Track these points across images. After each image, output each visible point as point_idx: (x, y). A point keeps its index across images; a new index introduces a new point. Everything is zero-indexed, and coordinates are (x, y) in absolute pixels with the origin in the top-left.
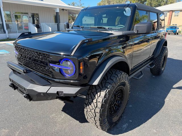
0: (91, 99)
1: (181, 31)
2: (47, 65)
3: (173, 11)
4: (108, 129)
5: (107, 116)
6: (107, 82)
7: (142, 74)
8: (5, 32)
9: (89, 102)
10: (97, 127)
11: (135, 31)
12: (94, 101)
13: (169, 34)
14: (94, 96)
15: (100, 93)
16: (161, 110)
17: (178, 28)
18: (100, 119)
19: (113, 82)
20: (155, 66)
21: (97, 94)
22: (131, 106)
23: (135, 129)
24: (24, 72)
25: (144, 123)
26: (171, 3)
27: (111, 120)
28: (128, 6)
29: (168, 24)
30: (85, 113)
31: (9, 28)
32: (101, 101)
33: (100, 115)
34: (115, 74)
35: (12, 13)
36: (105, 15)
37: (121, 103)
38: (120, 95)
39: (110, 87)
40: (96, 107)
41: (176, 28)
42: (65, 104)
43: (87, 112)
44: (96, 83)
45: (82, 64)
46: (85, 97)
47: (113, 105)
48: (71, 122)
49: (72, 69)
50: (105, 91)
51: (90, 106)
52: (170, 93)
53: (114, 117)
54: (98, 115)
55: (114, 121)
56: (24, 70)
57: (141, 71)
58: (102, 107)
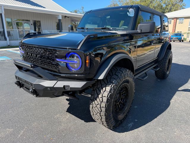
0: (97, 95)
1: (186, 39)
2: (54, 60)
3: (177, 18)
4: (113, 127)
5: (112, 112)
6: (112, 77)
7: (147, 75)
8: (6, 39)
9: (95, 97)
10: (103, 124)
11: (139, 31)
12: (99, 96)
13: (174, 41)
14: (99, 91)
15: (106, 88)
16: (166, 110)
17: (183, 36)
18: (105, 114)
19: (118, 78)
20: (159, 69)
21: (103, 89)
22: (137, 107)
23: (140, 128)
24: (32, 67)
25: (150, 122)
26: (175, 10)
27: (117, 117)
28: (132, 7)
29: (173, 31)
30: (91, 109)
31: (10, 36)
32: (107, 96)
33: (106, 110)
34: (120, 70)
35: (13, 21)
36: (109, 17)
37: (126, 102)
38: (125, 93)
39: (115, 82)
40: (102, 102)
41: (180, 35)
42: (69, 105)
43: (92, 108)
44: (101, 77)
45: (88, 58)
46: (90, 96)
47: (118, 103)
48: (76, 121)
49: (78, 63)
50: (110, 86)
51: (95, 101)
52: (175, 95)
53: (120, 115)
54: (104, 109)
55: (120, 119)
56: (31, 65)
57: (146, 73)
58: (107, 102)
